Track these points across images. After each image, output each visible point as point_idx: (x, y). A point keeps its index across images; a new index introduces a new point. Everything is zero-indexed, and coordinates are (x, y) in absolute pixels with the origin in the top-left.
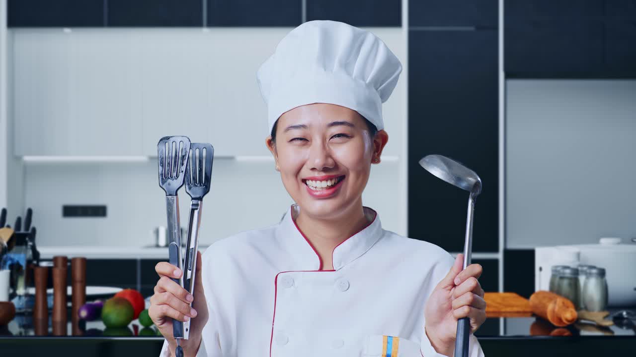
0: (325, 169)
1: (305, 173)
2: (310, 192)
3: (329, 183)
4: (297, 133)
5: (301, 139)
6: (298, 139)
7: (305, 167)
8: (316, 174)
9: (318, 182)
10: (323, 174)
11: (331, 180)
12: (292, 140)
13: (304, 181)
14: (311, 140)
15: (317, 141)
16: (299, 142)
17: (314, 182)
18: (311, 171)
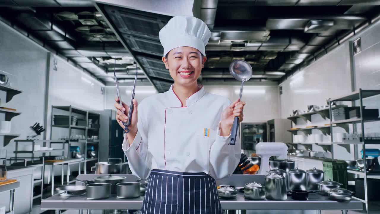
0: (188, 69)
1: (181, 69)
2: (181, 76)
3: (189, 74)
4: (177, 55)
5: (179, 57)
6: (177, 57)
7: (181, 67)
8: (184, 70)
9: (185, 73)
10: (187, 70)
11: (189, 72)
12: (176, 57)
13: (179, 72)
14: (183, 58)
15: (185, 58)
16: (178, 58)
17: (183, 73)
18: (183, 69)
